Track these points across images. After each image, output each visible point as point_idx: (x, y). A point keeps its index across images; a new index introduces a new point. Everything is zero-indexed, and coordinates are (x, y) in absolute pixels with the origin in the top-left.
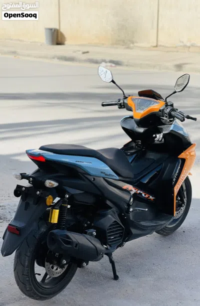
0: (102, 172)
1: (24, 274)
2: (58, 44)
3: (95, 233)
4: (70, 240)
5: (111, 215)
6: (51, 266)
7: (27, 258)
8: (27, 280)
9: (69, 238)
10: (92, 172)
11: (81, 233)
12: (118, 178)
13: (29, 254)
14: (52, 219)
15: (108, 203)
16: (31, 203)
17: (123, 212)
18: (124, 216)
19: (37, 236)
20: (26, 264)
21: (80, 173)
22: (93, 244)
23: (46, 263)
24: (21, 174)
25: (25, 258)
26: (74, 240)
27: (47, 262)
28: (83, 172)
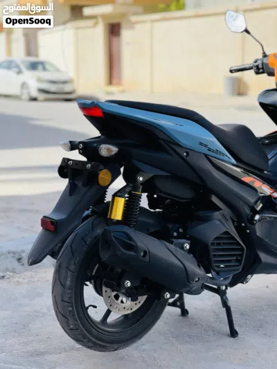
0: (201, 144)
1: (65, 299)
2: (240, 94)
3: (187, 246)
4: (132, 243)
5: (220, 221)
6: (115, 293)
7: (69, 272)
8: (70, 311)
9: (130, 239)
10: (183, 141)
11: (159, 239)
12: (233, 161)
13: (72, 267)
14: (113, 213)
15: (215, 199)
16: (80, 184)
17: (242, 221)
18: (246, 227)
19: (89, 240)
20: (68, 283)
21: (162, 139)
22: (181, 262)
23: (104, 289)
24: (71, 142)
25: (67, 273)
26: (140, 244)
27: (107, 286)
28: (168, 139)
